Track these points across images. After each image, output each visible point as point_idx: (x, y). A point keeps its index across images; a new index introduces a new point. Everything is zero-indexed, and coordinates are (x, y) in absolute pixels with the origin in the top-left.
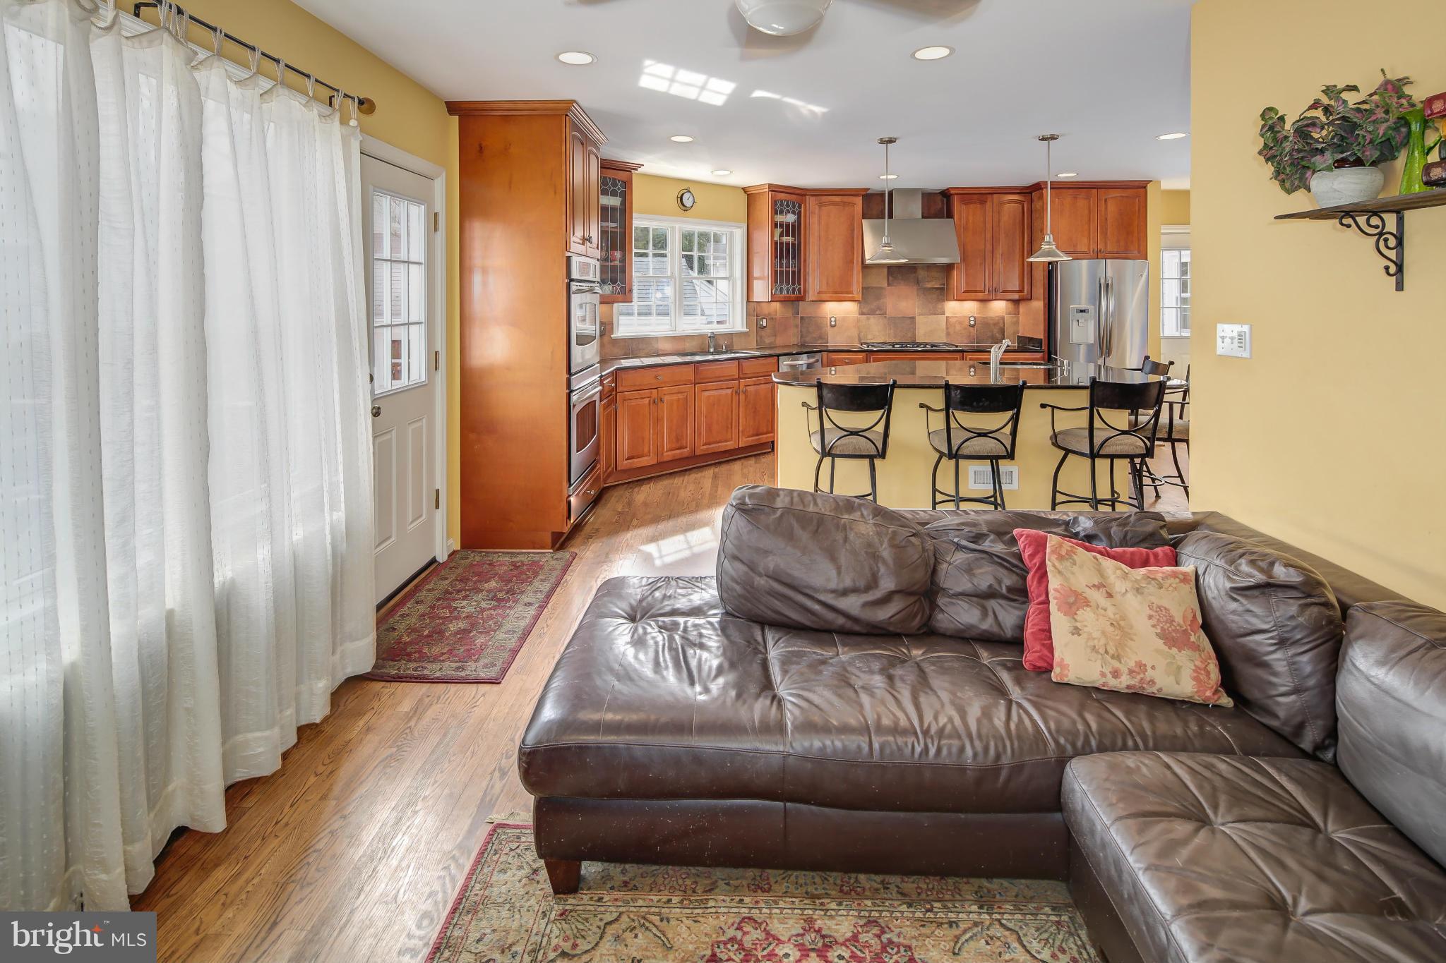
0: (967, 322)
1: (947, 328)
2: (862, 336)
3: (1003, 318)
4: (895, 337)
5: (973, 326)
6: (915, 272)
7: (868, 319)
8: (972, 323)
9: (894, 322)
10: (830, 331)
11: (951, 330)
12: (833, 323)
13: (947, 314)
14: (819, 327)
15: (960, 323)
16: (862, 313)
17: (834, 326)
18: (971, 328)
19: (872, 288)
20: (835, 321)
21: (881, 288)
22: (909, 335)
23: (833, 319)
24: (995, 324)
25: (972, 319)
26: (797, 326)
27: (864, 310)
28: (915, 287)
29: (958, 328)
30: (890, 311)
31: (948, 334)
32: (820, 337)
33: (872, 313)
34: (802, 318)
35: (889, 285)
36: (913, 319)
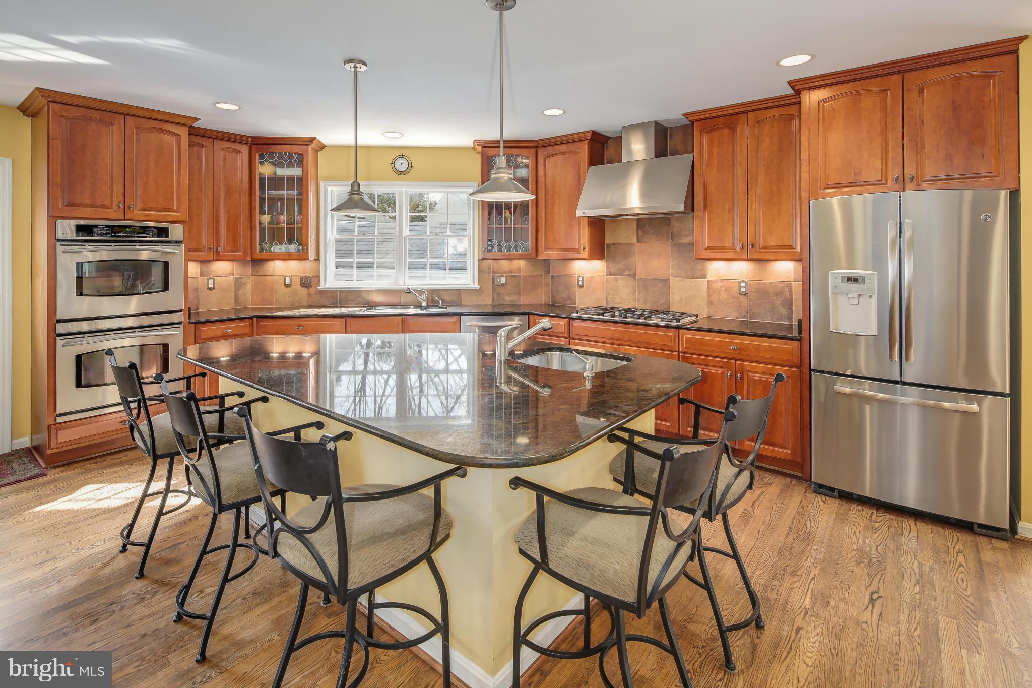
0: (736, 289)
1: (709, 296)
2: (609, 299)
3: (789, 286)
4: (645, 303)
5: (745, 294)
6: (668, 225)
7: (616, 280)
8: (743, 290)
9: (644, 284)
10: (579, 293)
11: (714, 298)
12: (581, 283)
13: (709, 277)
14: (568, 287)
15: (727, 290)
16: (610, 274)
17: (582, 286)
18: (742, 298)
19: (620, 244)
20: (583, 281)
21: (630, 245)
22: (662, 301)
23: (580, 279)
24: (779, 293)
25: (743, 285)
26: (547, 285)
27: (613, 270)
28: (669, 243)
29: (724, 295)
30: (640, 271)
31: (710, 303)
32: (569, 298)
33: (620, 273)
34: (552, 276)
35: (638, 241)
36: (666, 282)
